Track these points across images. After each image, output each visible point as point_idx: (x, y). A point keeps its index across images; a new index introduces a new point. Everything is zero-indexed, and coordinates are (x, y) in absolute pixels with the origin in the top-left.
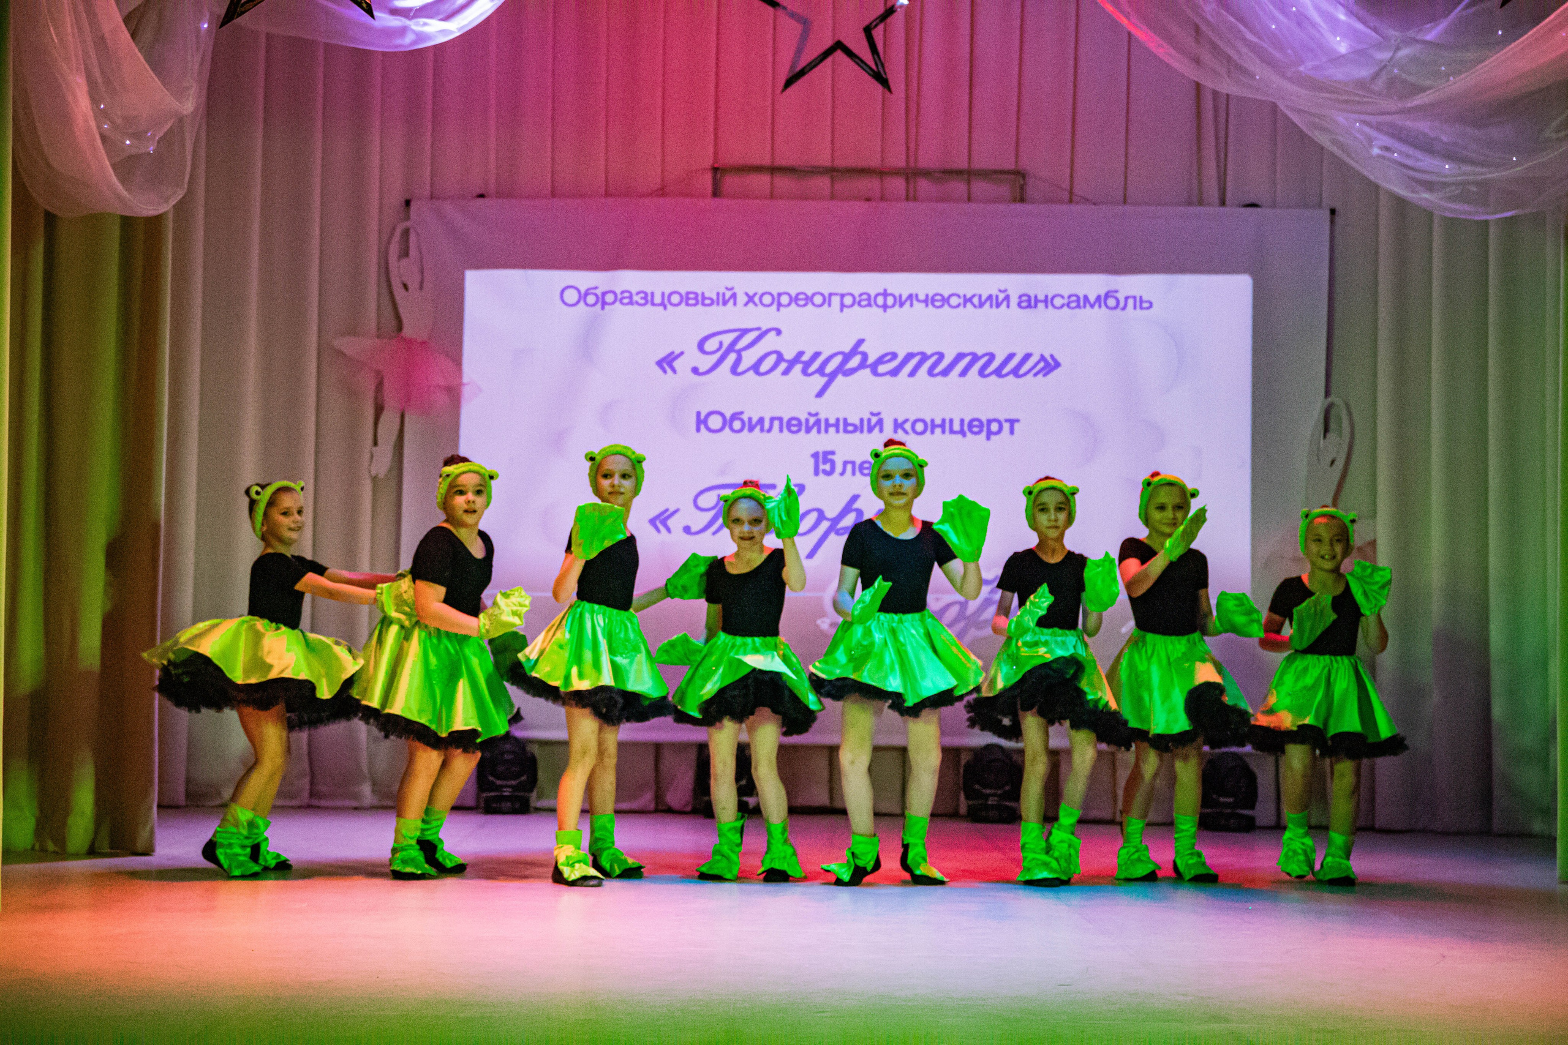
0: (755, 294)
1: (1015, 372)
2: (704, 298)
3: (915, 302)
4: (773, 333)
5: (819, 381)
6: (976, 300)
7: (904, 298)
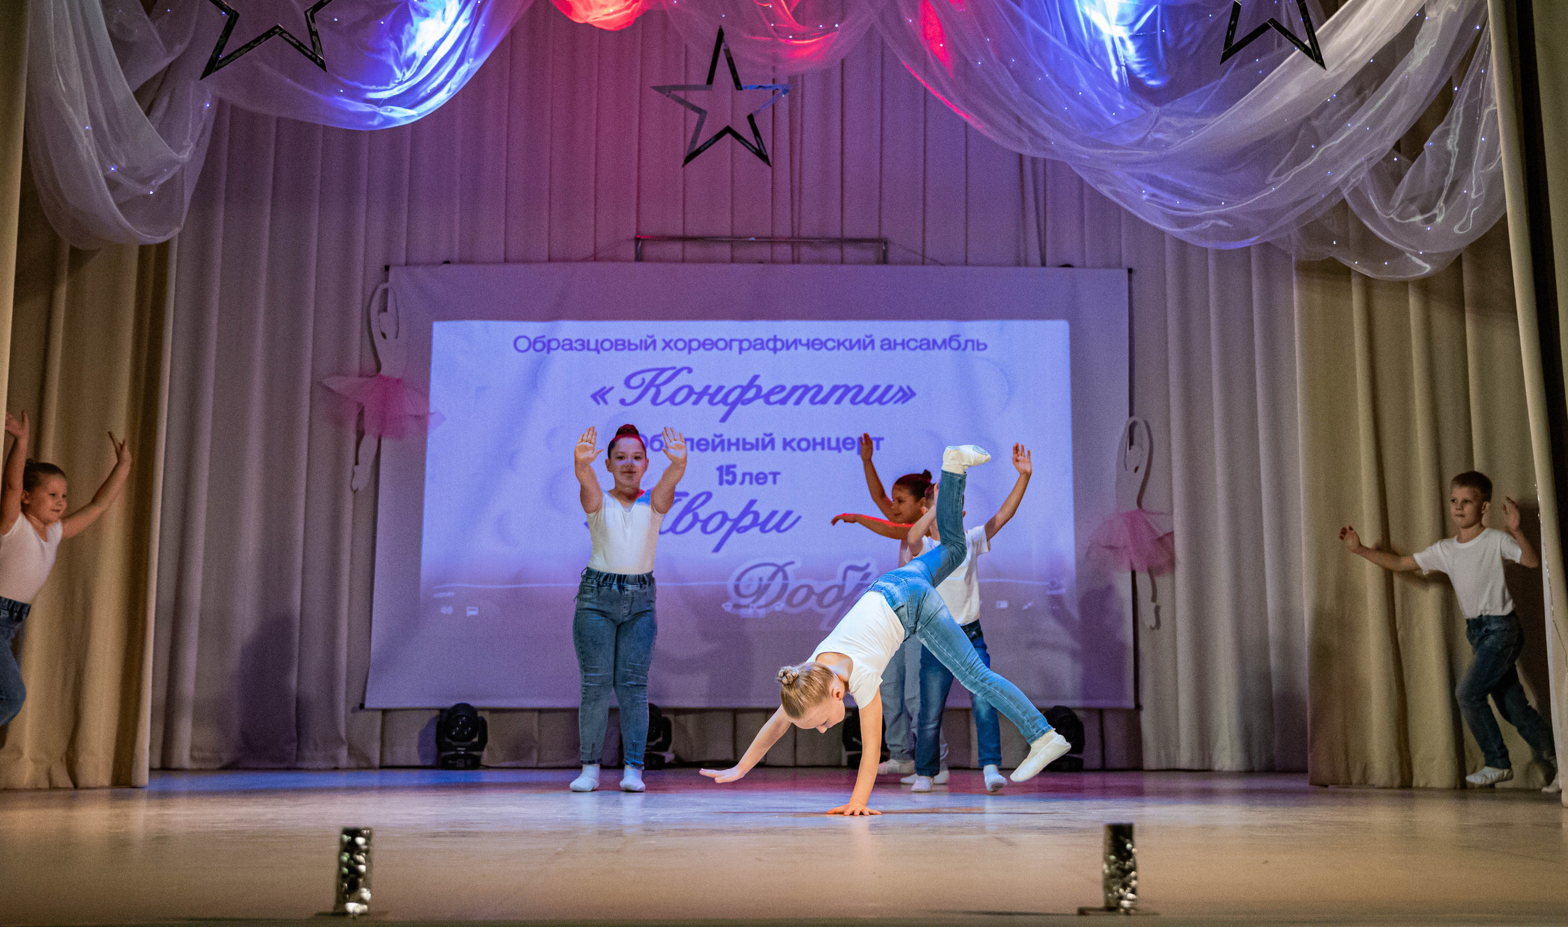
0: (671, 341)
1: (879, 400)
2: (630, 344)
3: (799, 347)
4: (685, 372)
5: (722, 409)
6: (847, 344)
7: (790, 341)
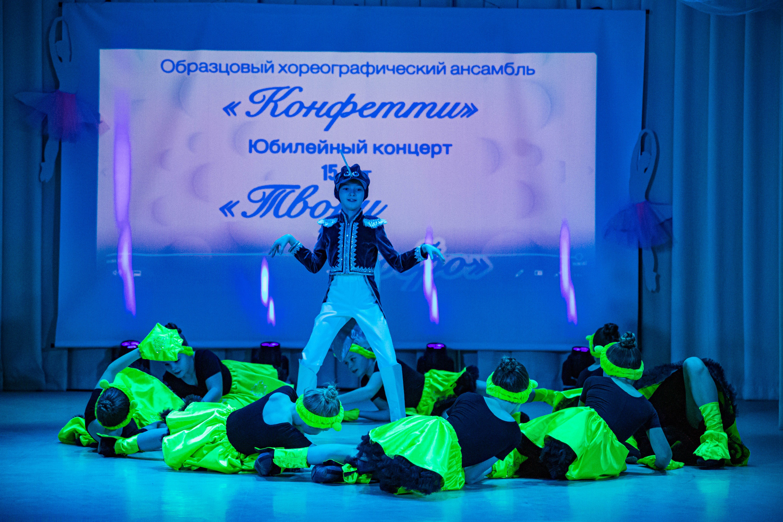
0: (286, 65)
1: (449, 115)
2: (253, 68)
3: (386, 70)
4: (297, 90)
5: (328, 120)
6: (424, 69)
7: (379, 68)
